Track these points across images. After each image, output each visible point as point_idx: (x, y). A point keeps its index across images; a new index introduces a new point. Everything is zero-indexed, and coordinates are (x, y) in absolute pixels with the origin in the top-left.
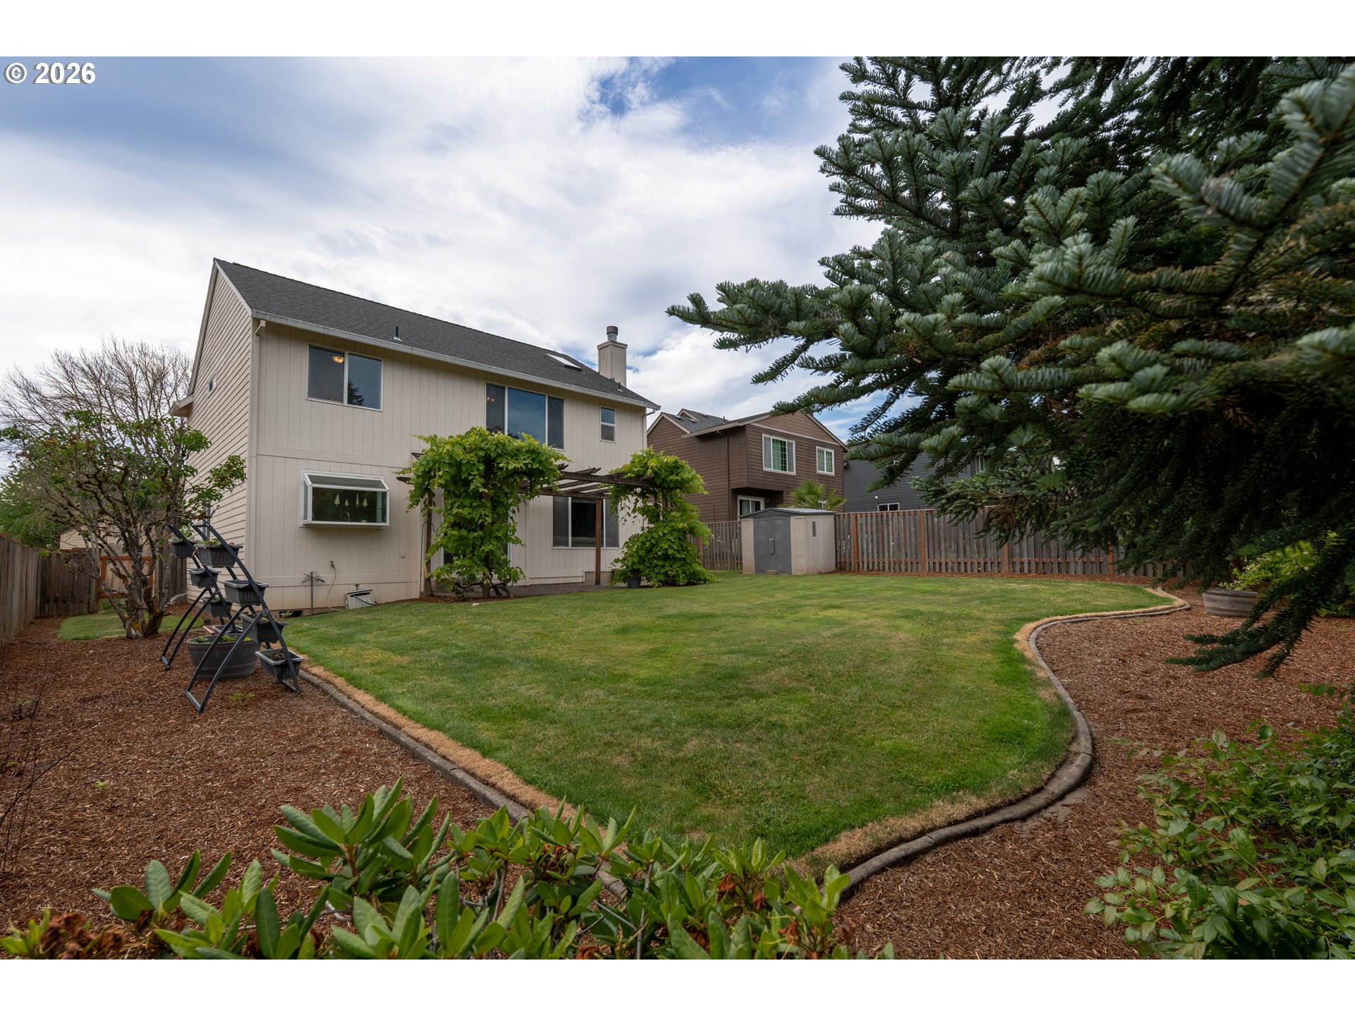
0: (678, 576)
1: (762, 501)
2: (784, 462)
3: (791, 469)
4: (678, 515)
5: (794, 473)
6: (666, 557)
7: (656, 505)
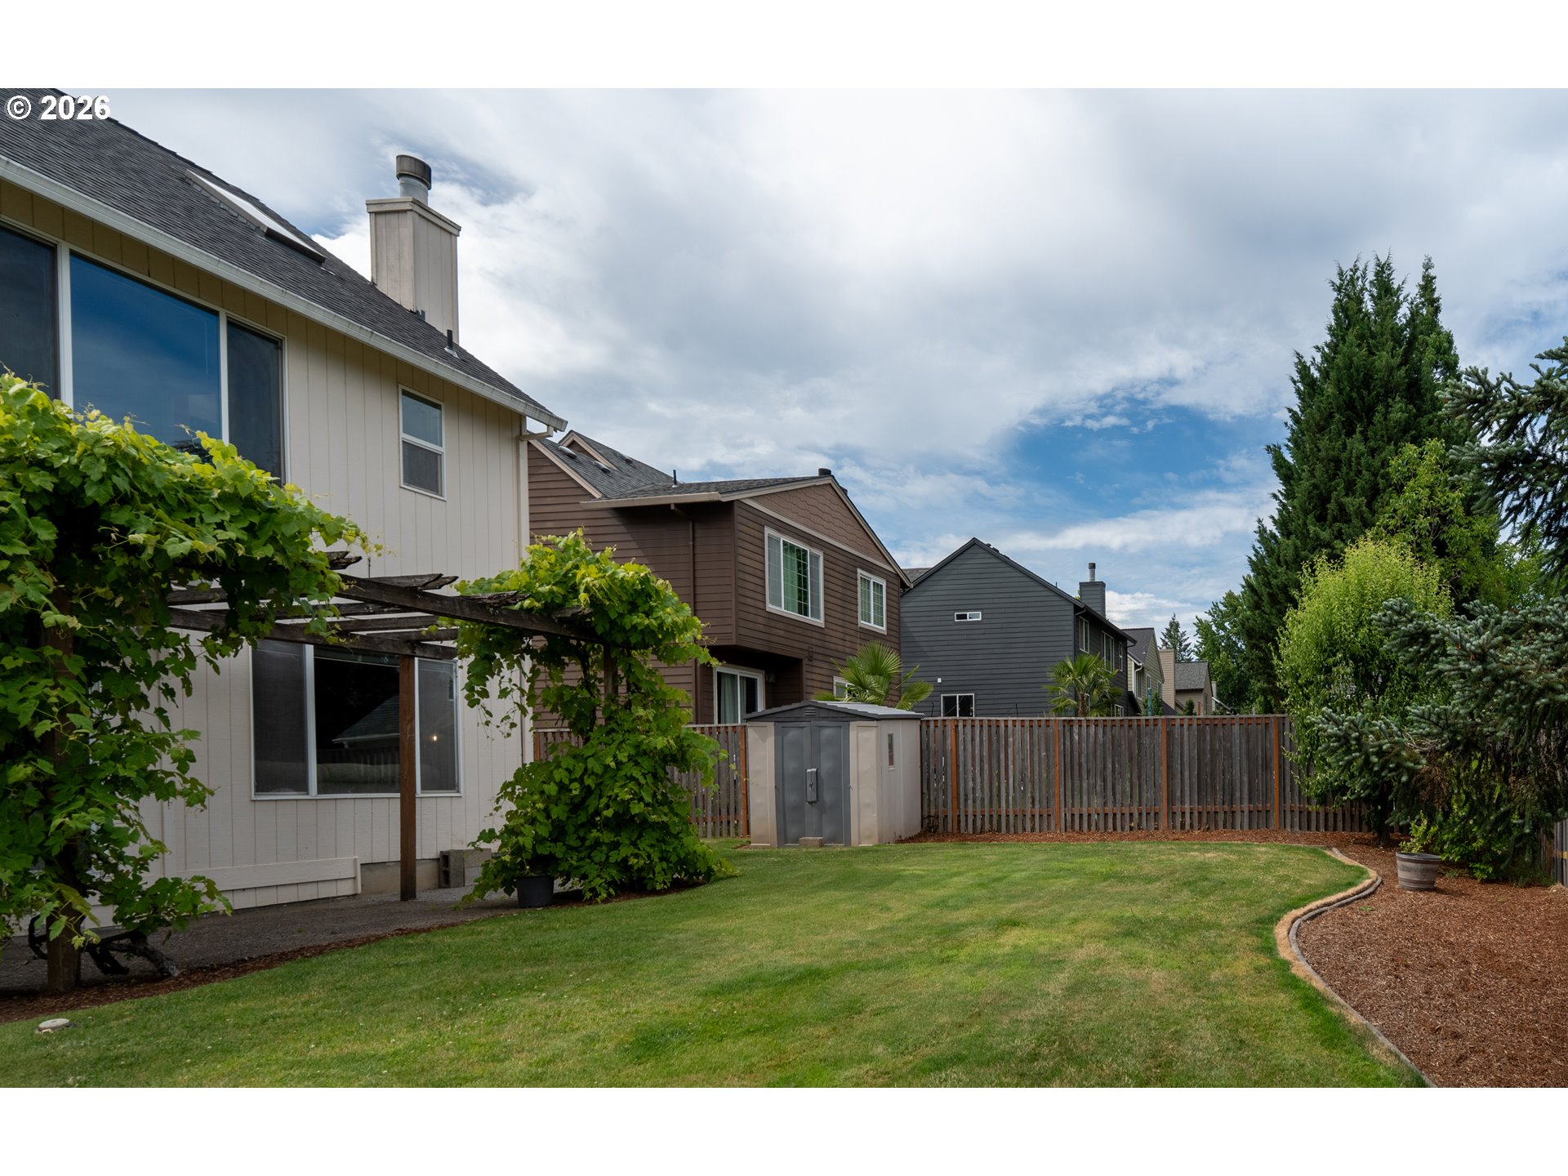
0: (650, 868)
1: (760, 679)
2: (802, 595)
3: (816, 614)
4: (650, 713)
5: (820, 622)
6: (623, 821)
7: (587, 684)
